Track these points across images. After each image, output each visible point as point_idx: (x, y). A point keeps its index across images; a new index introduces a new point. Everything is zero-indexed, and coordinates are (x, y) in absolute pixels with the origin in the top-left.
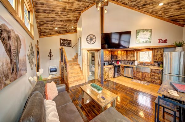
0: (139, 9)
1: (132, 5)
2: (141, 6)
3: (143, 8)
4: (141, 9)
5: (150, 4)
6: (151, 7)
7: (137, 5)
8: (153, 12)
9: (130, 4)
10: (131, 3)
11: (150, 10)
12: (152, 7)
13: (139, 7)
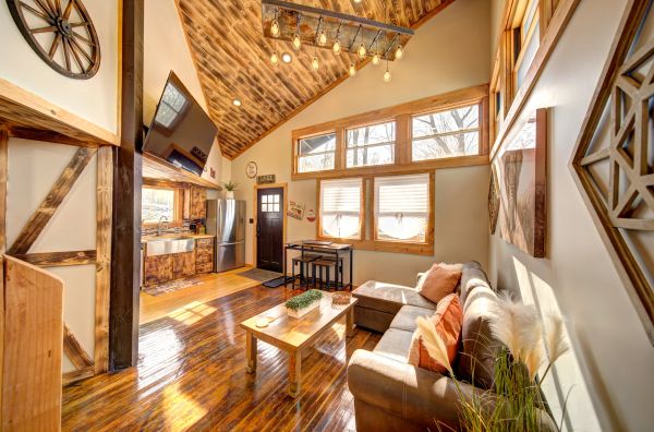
0: (200, 69)
1: (199, 42)
2: (209, 68)
3: (209, 76)
4: (203, 74)
5: (228, 84)
6: (221, 90)
7: (208, 56)
8: (214, 100)
9: (198, 35)
10: (202, 39)
11: (215, 94)
12: (225, 93)
13: (205, 64)
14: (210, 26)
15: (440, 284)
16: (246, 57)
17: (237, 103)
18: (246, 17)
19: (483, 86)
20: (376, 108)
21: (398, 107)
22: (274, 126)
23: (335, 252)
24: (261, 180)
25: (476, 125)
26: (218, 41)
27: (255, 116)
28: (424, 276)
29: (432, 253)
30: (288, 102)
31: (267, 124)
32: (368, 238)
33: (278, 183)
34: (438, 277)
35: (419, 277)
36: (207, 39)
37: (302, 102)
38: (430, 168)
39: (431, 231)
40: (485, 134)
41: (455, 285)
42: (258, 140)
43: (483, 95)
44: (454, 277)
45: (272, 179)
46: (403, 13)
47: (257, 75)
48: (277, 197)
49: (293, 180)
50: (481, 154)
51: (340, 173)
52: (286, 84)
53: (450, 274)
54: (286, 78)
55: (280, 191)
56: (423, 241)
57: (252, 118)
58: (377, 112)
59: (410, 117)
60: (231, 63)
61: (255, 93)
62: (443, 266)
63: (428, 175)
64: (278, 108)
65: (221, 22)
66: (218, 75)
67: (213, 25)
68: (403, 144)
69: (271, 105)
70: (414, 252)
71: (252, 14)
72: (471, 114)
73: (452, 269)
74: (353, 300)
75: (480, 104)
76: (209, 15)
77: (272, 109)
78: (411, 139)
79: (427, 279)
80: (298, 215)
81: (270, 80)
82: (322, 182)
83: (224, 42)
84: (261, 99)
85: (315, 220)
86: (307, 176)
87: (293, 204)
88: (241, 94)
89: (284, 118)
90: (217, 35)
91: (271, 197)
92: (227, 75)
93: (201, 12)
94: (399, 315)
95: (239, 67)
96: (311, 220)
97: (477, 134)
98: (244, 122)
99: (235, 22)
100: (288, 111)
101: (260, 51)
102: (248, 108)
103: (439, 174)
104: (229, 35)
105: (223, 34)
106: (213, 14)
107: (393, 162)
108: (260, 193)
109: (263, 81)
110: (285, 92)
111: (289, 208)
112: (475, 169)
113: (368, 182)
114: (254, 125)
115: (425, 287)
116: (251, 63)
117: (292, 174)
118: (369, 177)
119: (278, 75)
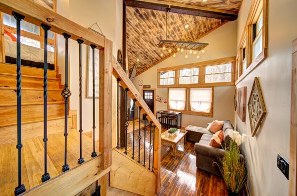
1: (130, 43)
4: (129, 52)
5: (136, 55)
7: (132, 47)
8: (130, 60)
9: (130, 41)
12: (135, 57)
13: (130, 49)
14: (134, 38)
15: (216, 127)
16: (144, 46)
17: (138, 60)
18: (147, 35)
19: (233, 57)
20: (191, 63)
21: (200, 63)
22: (150, 67)
23: (177, 115)
24: (144, 87)
25: (230, 71)
26: (136, 42)
27: (143, 64)
28: (210, 125)
29: (212, 116)
30: (156, 59)
31: (147, 66)
32: (187, 110)
33: (152, 88)
34: (216, 125)
35: (208, 125)
36: (133, 42)
37: (162, 59)
38: (212, 86)
39: (212, 109)
40: (234, 74)
41: (221, 128)
42: (143, 72)
43: (233, 60)
44: (221, 125)
45: (149, 87)
46: (203, 30)
47: (147, 51)
48: (151, 94)
49: (158, 87)
50: (232, 82)
51: (177, 86)
52: (157, 53)
53: (220, 124)
54: (157, 52)
55: (153, 91)
56: (209, 111)
57: (142, 64)
58: (192, 64)
59: (205, 66)
60: (139, 48)
61: (145, 57)
62: (217, 121)
63: (211, 88)
64: (153, 61)
65: (138, 37)
66: (134, 52)
67: (136, 38)
68: (202, 76)
69: (150, 60)
70: (205, 116)
71: (149, 34)
72: (229, 66)
73: (220, 122)
74: (186, 132)
75: (232, 63)
76: (135, 35)
77: (150, 62)
78: (205, 75)
79: (211, 126)
80: (160, 100)
81: (151, 52)
82: (170, 89)
83: (138, 42)
84: (147, 58)
85: (167, 102)
86: (163, 86)
87: (158, 96)
88: (140, 57)
89: (154, 64)
90: (136, 41)
91: (149, 93)
92: (136, 52)
93: (133, 35)
94: (202, 136)
95: (141, 49)
96: (165, 102)
97: (231, 74)
98: (139, 66)
99: (143, 36)
100: (156, 62)
101: (150, 44)
102: (142, 61)
103: (216, 88)
104: (140, 40)
105: (138, 40)
106: (136, 35)
107: (198, 83)
108: (144, 91)
109: (149, 53)
110: (156, 56)
111: (156, 98)
112: (229, 87)
113: (188, 90)
114: (143, 67)
115: (211, 128)
116: (146, 48)
117: (158, 85)
118: (188, 88)
119: (155, 51)
